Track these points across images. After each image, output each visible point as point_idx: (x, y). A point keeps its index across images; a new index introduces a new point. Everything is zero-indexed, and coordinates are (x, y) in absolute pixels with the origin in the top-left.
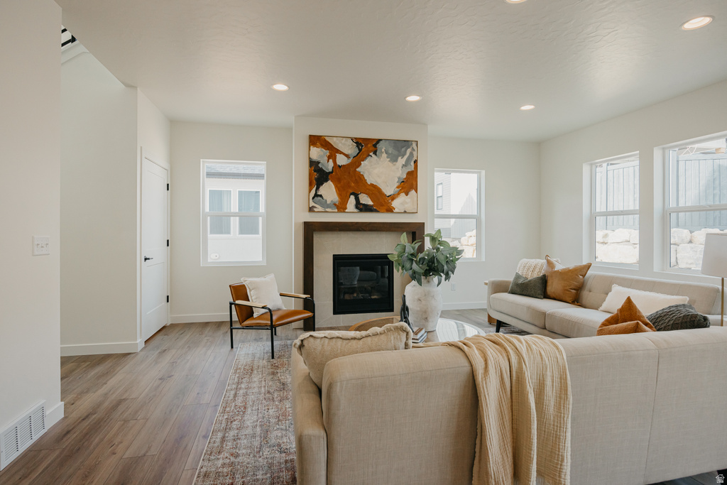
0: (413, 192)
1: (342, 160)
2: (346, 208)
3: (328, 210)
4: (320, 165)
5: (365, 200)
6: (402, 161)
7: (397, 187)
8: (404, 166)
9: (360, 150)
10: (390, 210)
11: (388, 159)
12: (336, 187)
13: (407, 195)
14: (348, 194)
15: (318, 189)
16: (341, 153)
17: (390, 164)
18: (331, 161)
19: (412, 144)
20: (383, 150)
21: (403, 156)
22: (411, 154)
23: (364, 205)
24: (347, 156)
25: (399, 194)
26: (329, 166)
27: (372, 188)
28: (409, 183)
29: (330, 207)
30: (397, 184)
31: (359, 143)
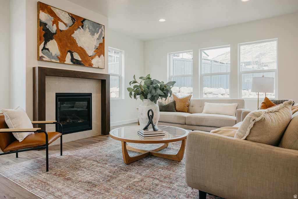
0: (102, 56)
1: (62, 27)
2: (65, 61)
3: (53, 60)
4: (47, 26)
5: (77, 57)
6: (97, 36)
7: (94, 52)
8: (98, 39)
9: (74, 23)
10: (91, 65)
11: (90, 33)
12: (58, 45)
13: (99, 57)
14: (66, 51)
15: (45, 44)
16: (62, 21)
17: (91, 36)
18: (55, 25)
19: (102, 27)
20: (87, 27)
21: (97, 33)
22: (101, 32)
23: (76, 60)
24: (65, 24)
25: (95, 56)
26: (54, 29)
27: (80, 49)
28: (100, 50)
29: (54, 59)
30: (94, 50)
31: (74, 18)
